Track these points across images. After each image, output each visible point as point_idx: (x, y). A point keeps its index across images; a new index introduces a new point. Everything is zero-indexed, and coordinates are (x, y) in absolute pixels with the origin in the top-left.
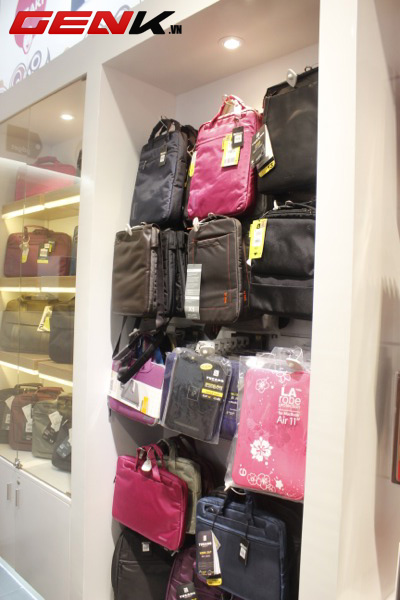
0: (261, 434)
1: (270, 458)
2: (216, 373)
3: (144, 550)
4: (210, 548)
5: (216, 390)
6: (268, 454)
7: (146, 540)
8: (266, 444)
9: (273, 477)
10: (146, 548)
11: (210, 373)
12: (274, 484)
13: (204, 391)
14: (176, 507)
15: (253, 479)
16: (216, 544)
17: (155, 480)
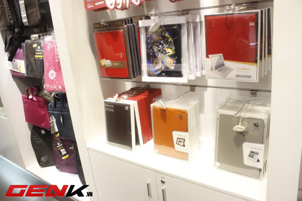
0: (51, 68)
1: (56, 77)
2: (39, 47)
3: (43, 133)
4: (53, 122)
5: (40, 55)
6: (55, 76)
7: (43, 129)
8: (53, 72)
9: (57, 85)
10: (43, 132)
11: (36, 48)
12: (58, 87)
13: (36, 56)
14: (44, 111)
15: (51, 88)
16: (54, 120)
17: (35, 101)
